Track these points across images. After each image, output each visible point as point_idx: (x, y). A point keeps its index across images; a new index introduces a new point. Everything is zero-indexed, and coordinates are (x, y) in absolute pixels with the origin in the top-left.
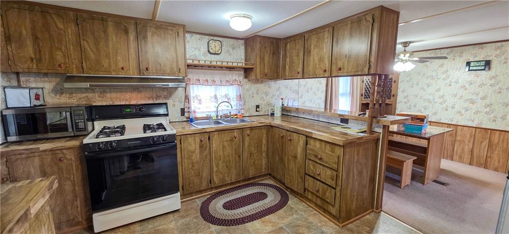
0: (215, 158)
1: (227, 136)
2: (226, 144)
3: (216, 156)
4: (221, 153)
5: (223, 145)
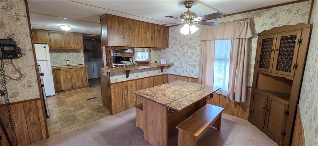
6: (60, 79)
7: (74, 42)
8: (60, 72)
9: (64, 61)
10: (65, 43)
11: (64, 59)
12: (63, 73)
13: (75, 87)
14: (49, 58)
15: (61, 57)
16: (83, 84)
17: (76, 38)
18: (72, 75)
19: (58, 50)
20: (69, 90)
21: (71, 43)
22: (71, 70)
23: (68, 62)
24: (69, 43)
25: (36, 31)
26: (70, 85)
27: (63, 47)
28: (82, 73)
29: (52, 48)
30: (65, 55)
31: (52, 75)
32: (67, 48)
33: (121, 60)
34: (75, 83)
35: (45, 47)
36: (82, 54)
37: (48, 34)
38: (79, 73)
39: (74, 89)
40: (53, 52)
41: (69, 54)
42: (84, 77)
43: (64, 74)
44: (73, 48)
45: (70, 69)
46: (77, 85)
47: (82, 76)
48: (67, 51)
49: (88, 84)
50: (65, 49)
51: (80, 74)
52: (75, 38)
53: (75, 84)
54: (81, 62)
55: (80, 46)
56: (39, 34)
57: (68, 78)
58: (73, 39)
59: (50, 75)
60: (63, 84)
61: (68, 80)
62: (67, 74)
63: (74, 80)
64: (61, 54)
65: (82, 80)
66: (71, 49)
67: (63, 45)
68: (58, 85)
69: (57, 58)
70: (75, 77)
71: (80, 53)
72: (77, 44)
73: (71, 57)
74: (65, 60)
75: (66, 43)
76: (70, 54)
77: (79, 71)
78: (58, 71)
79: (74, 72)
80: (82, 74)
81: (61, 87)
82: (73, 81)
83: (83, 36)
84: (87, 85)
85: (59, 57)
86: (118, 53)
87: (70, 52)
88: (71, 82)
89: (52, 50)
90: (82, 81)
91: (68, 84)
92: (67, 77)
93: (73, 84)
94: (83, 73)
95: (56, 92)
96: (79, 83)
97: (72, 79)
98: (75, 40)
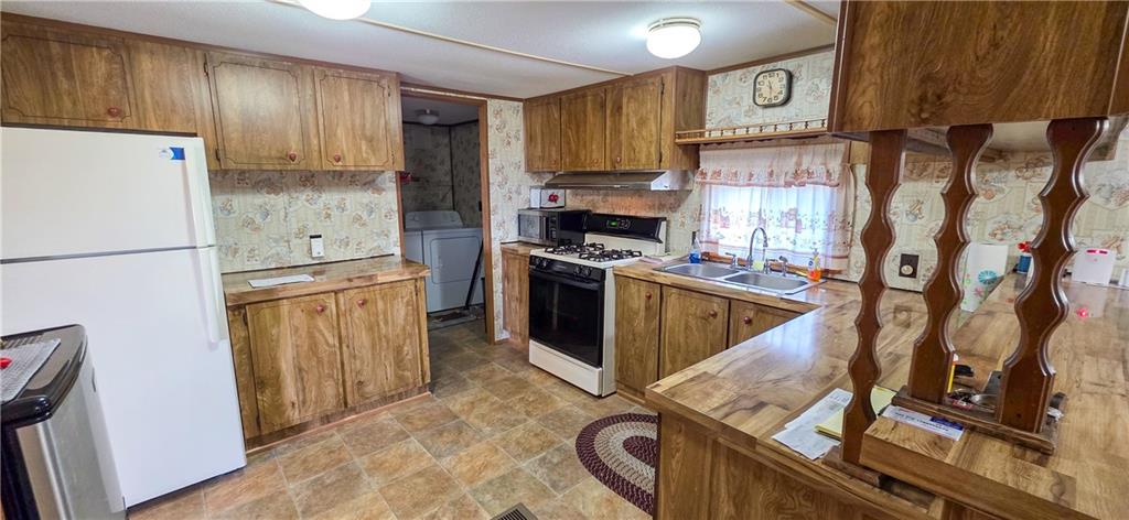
0: (670, 343)
1: (696, 306)
2: (692, 322)
3: (672, 340)
4: (682, 340)
5: (687, 322)
6: (274, 359)
7: (353, 126)
8: (277, 319)
9: (295, 241)
10: (304, 135)
11: (295, 227)
12: (296, 322)
13: (357, 396)
14: (206, 233)
15: (282, 214)
16: (400, 378)
17: (368, 105)
18: (343, 333)
19: (264, 176)
20: (326, 419)
21: (340, 132)
22: (340, 295)
23: (318, 247)
24: (330, 135)
25: (128, 49)
26: (330, 390)
27: (292, 158)
28: (400, 312)
29: (232, 165)
30: (301, 207)
31: (225, 346)
32: (315, 166)
33: (586, 232)
34: (358, 373)
35: (179, 154)
36: (389, 198)
37: (202, 74)
38: (385, 313)
39: (353, 410)
40: (233, 189)
41: (324, 195)
42: (410, 336)
43: (297, 330)
44: (350, 163)
45: (336, 292)
46: (370, 388)
47: (398, 330)
48: (310, 180)
49: (428, 373)
50: (302, 167)
51: (386, 323)
52: (363, 106)
53: (360, 383)
54: (382, 242)
55: (388, 155)
56: (147, 65)
57: (323, 348)
58: (348, 106)
59: (212, 346)
60: (290, 392)
61: (320, 361)
62: (316, 327)
63: (355, 357)
64: (278, 201)
65: (399, 350)
66: (338, 167)
67: (294, 147)
68: (265, 398)
69: (258, 220)
70: (362, 339)
71: (379, 190)
72: (370, 140)
73: (335, 213)
74: (300, 234)
75: (313, 131)
76: (330, 198)
77: (380, 304)
78: (266, 312)
79: (358, 312)
80: (401, 321)
81: (278, 407)
82: (347, 368)
83: (404, 95)
84: (423, 379)
85: (268, 220)
86: (559, 193)
87: (329, 186)
88: (337, 373)
89: (227, 175)
90: (399, 363)
91: (319, 385)
92: (313, 347)
93: (349, 384)
94: (403, 313)
95: (249, 443)
96: (382, 375)
97: (346, 356)
98: (363, 116)
